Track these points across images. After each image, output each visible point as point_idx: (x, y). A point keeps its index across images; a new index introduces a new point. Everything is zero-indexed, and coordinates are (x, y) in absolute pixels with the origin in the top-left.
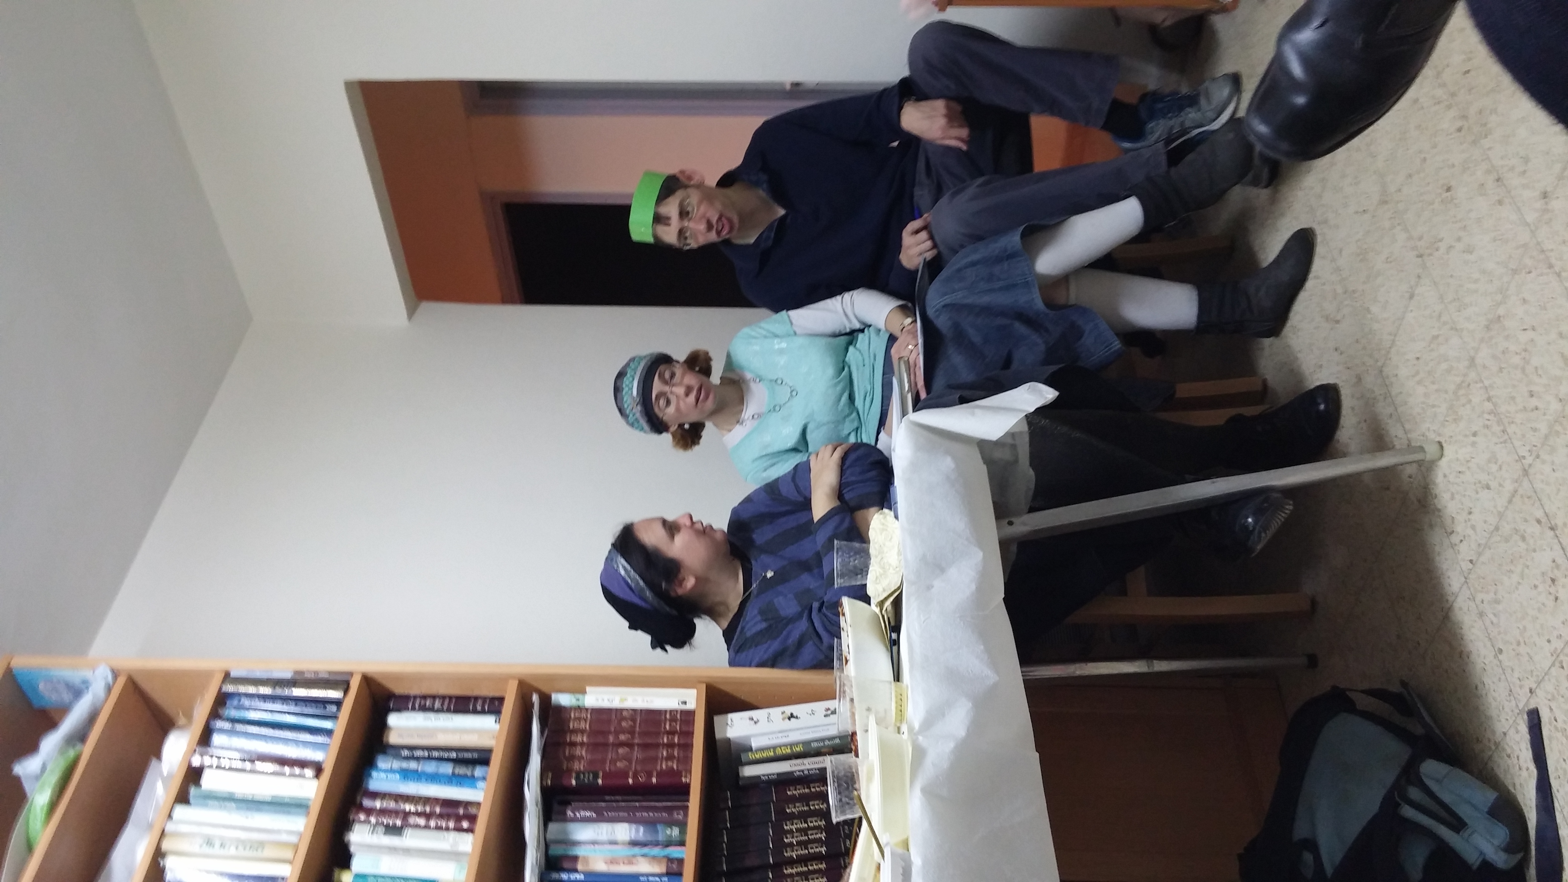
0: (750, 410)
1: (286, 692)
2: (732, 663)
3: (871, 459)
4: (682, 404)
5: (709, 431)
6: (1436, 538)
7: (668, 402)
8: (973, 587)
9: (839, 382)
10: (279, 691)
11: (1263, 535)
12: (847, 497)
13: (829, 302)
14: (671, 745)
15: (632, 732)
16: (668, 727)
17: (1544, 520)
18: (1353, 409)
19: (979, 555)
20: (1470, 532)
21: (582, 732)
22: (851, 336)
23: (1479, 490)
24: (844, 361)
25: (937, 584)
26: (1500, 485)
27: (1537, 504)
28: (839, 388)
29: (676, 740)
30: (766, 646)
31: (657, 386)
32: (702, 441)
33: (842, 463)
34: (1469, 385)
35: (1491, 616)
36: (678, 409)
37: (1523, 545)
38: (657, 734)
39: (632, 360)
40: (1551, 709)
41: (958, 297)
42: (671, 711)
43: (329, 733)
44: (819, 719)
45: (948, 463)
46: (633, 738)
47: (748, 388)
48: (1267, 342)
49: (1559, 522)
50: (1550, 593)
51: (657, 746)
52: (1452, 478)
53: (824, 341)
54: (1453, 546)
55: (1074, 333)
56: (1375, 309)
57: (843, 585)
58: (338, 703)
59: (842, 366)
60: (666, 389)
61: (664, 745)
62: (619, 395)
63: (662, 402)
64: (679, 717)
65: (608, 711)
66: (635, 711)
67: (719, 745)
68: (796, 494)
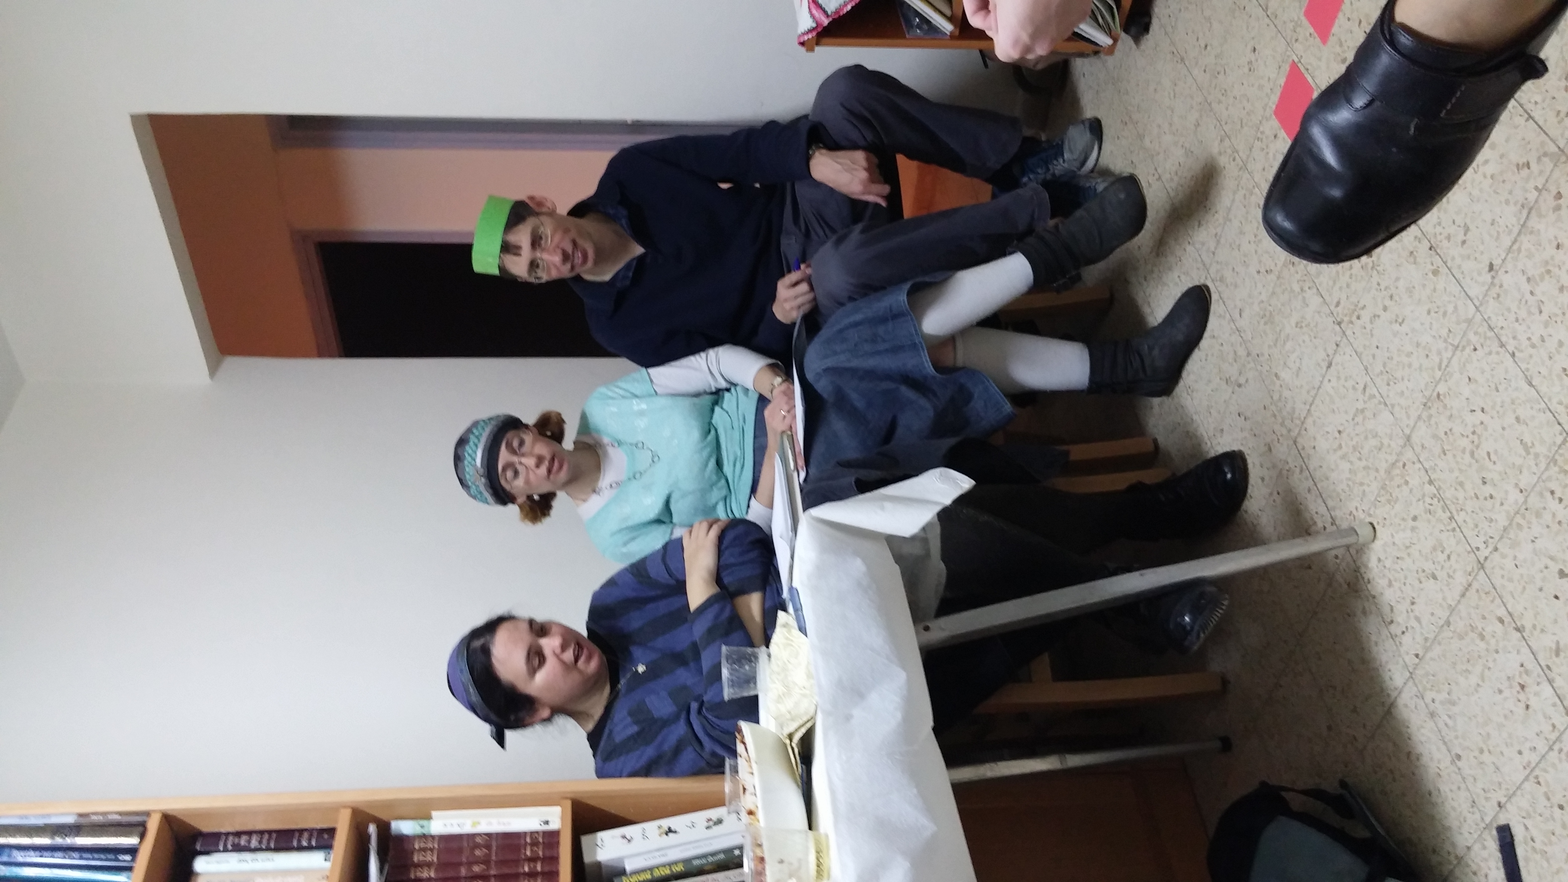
0: (607, 479)
1: (68, 841)
2: (601, 774)
3: (751, 538)
4: (532, 477)
5: (561, 502)
6: (1371, 627)
7: (516, 473)
8: (899, 716)
9: (705, 447)
10: (59, 840)
12: (726, 580)
13: (692, 359)
15: (486, 861)
16: (528, 853)
17: (1507, 619)
18: (1263, 479)
19: (903, 675)
20: (1413, 623)
21: (429, 865)
22: (717, 395)
23: (1423, 579)
24: (710, 423)
25: (857, 712)
26: (1449, 576)
27: (1498, 601)
28: (705, 453)
29: (539, 868)
30: (638, 752)
31: (504, 456)
32: (553, 512)
33: (719, 542)
34: (1404, 465)
35: (1446, 718)
36: (527, 482)
37: (1482, 645)
38: (517, 862)
39: (475, 424)
40: (1527, 828)
41: (842, 360)
42: (532, 833)
44: (700, 832)
45: (858, 566)
47: (606, 453)
48: (1156, 401)
49: (1527, 623)
50: (1519, 701)
51: (517, 876)
52: (1388, 564)
53: (687, 402)
54: (1393, 637)
55: (963, 396)
56: (1285, 375)
59: (709, 429)
60: (515, 459)
61: (525, 874)
62: (460, 465)
63: (509, 474)
64: (541, 840)
65: (458, 838)
66: (489, 835)
67: (587, 870)
68: (667, 576)
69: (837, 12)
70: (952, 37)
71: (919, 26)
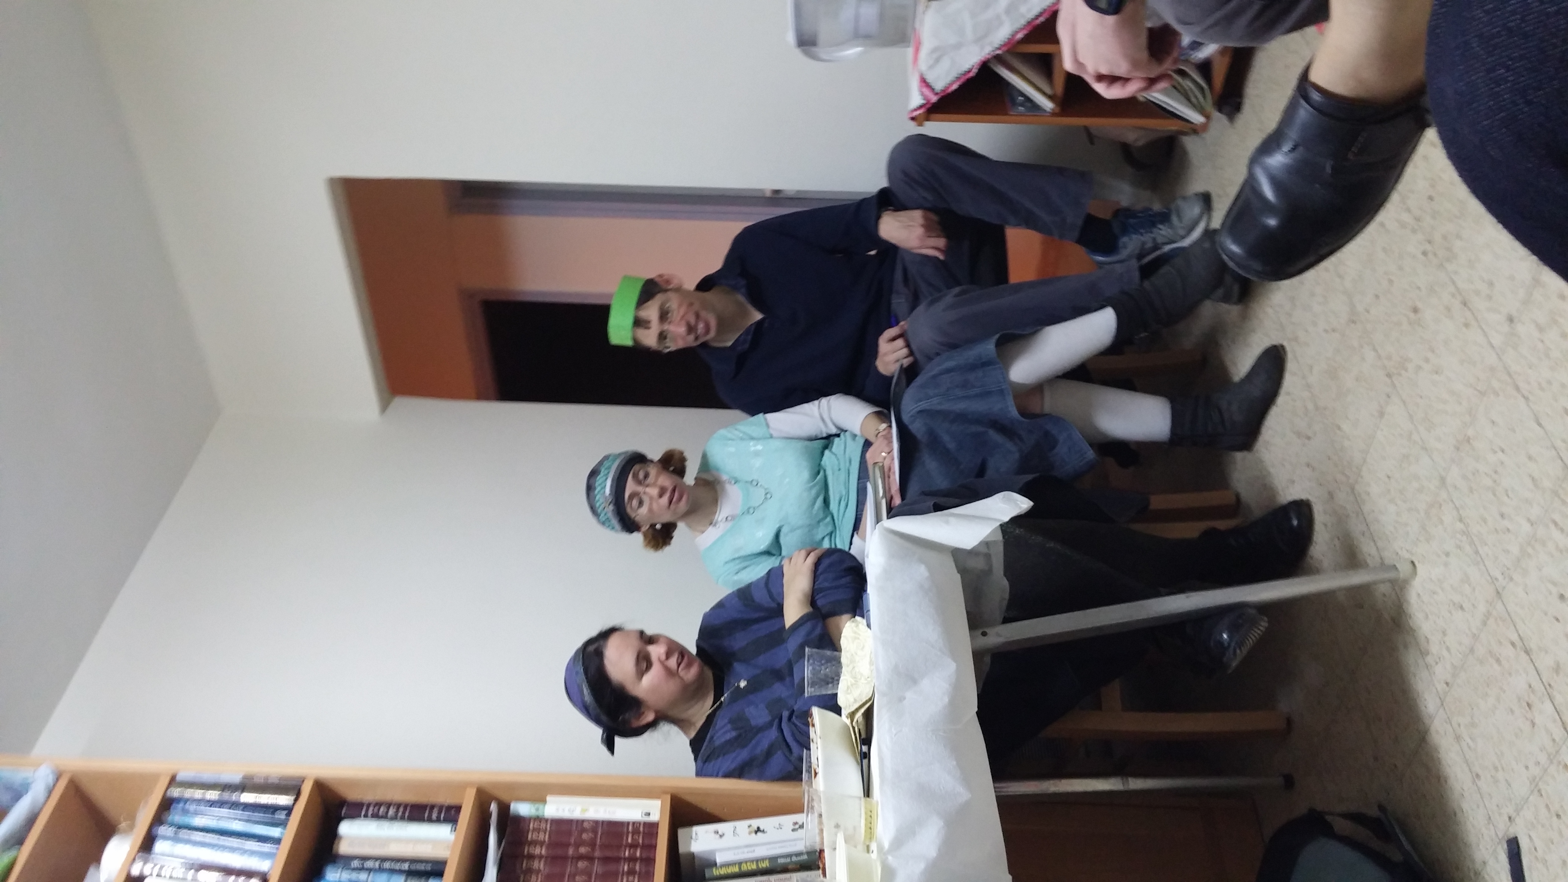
0: (724, 511)
1: (234, 797)
2: (699, 773)
3: (845, 566)
4: (655, 506)
5: (681, 531)
7: (641, 503)
8: (946, 700)
9: (814, 486)
11: (1238, 651)
12: (820, 603)
13: (806, 406)
14: (632, 859)
16: (630, 840)
17: (1519, 643)
18: (1325, 525)
19: (953, 666)
20: (1445, 653)
21: (542, 844)
22: (828, 440)
23: (1453, 610)
24: (820, 465)
25: (909, 695)
26: (1474, 606)
27: (1511, 627)
28: (814, 492)
29: (638, 854)
30: (734, 755)
31: (631, 486)
32: (673, 541)
33: (815, 568)
34: (1440, 505)
35: (1469, 740)
36: (650, 510)
38: (619, 847)
39: (606, 458)
40: (1531, 839)
42: (634, 823)
43: (277, 841)
44: (787, 833)
45: (921, 572)
46: (593, 850)
47: (723, 489)
48: (1239, 456)
51: (617, 860)
52: (1425, 598)
53: (800, 445)
55: (1048, 441)
56: (1346, 427)
57: (814, 694)
58: (289, 810)
59: (818, 470)
60: (640, 489)
61: (625, 859)
62: (591, 494)
63: (635, 502)
64: (641, 829)
65: (569, 822)
66: (596, 822)
67: (682, 860)
68: (769, 600)
69: (943, 91)
70: (1054, 114)
71: (1022, 105)
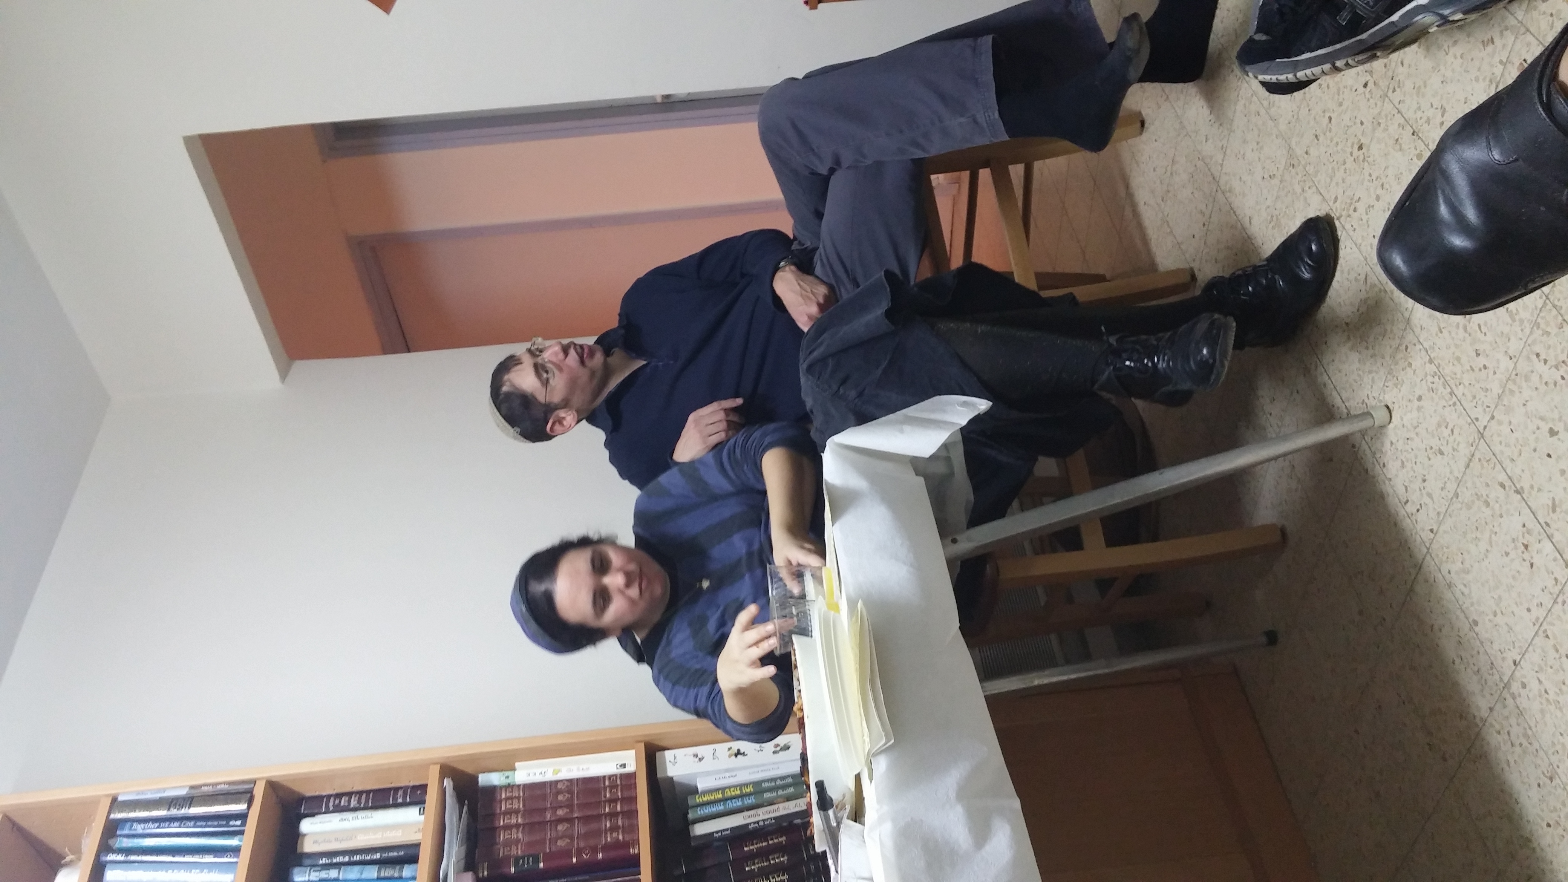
1: (184, 811)
10: (174, 812)
14: (613, 815)
15: (570, 806)
16: (608, 795)
21: (517, 812)
29: (619, 809)
37: (1488, 512)
38: (598, 804)
40: (1540, 682)
42: (610, 777)
43: (236, 850)
46: (572, 811)
49: (1525, 484)
50: (1524, 560)
51: (598, 817)
54: (1411, 513)
58: (243, 817)
61: (606, 815)
64: (619, 782)
65: (542, 785)
66: (570, 781)
